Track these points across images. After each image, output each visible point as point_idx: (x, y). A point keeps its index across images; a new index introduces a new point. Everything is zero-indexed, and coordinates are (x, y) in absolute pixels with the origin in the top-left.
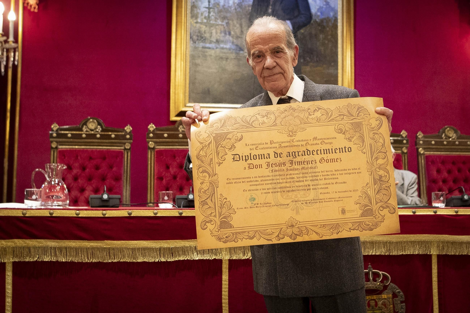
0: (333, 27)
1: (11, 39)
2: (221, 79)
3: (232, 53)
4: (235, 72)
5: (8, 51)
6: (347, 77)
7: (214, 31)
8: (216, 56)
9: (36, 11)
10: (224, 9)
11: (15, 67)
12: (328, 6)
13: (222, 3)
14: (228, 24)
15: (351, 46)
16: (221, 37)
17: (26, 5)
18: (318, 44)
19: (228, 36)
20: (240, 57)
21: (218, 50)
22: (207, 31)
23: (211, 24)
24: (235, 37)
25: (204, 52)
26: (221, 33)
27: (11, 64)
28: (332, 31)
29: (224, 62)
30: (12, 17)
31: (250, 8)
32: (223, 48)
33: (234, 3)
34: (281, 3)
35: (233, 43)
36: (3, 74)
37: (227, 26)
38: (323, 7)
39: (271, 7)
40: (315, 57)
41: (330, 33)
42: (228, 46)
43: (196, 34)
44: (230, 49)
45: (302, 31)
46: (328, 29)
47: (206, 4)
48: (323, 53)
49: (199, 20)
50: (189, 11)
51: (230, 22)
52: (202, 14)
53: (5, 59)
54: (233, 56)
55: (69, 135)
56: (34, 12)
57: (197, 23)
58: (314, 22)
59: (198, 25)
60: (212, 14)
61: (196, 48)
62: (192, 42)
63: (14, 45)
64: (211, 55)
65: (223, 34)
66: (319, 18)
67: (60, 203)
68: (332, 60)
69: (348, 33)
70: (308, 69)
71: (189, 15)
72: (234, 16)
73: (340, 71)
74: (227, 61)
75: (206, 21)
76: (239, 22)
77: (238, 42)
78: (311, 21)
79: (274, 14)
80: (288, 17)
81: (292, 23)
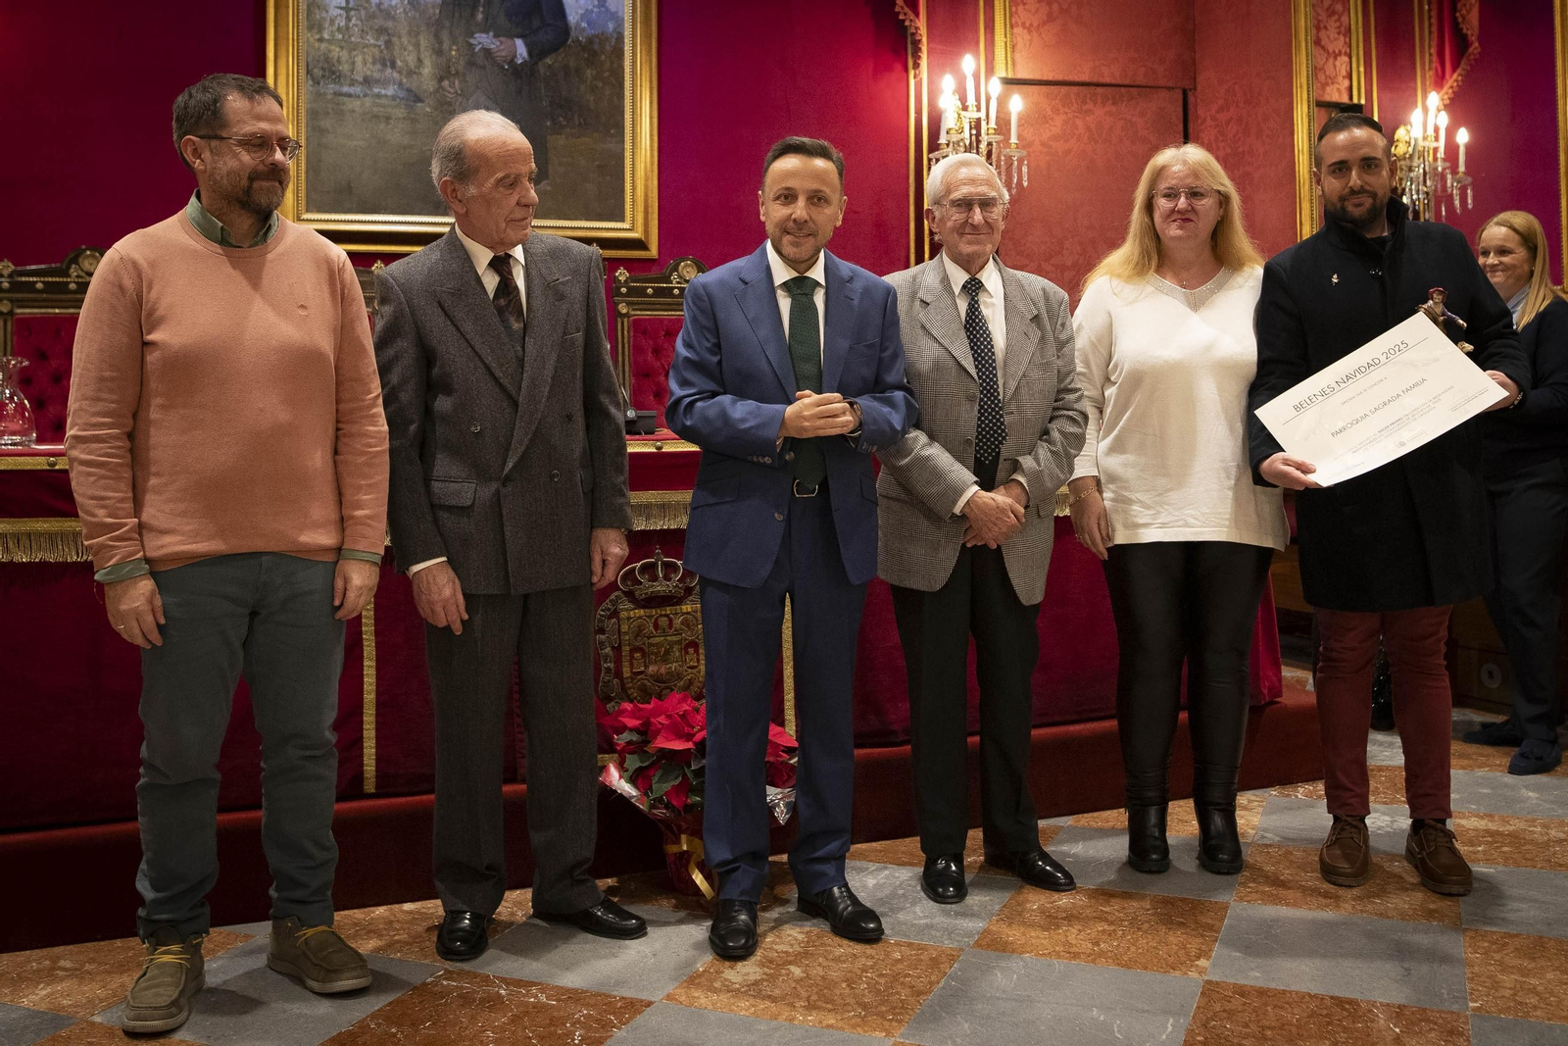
0: (613, 52)
2: (376, 161)
3: (399, 106)
6: (643, 159)
7: (359, 59)
8: (364, 114)
10: (381, 10)
12: (603, 9)
14: (389, 44)
15: (651, 91)
16: (374, 71)
18: (583, 88)
19: (389, 70)
20: (416, 114)
21: (367, 99)
22: (343, 59)
23: (351, 42)
24: (404, 73)
25: (338, 104)
26: (374, 63)
28: (612, 63)
29: (382, 126)
31: (437, 11)
32: (379, 96)
35: (400, 84)
37: (387, 47)
38: (592, 11)
39: (481, 9)
40: (576, 117)
42: (390, 91)
43: (320, 64)
44: (394, 98)
45: (548, 61)
46: (603, 57)
48: (592, 107)
49: (326, 36)
50: (302, 16)
51: (394, 39)
52: (332, 22)
54: (400, 112)
55: (40, 286)
57: (321, 40)
58: (573, 41)
59: (323, 46)
60: (354, 21)
61: (319, 95)
62: (311, 82)
64: (354, 111)
65: (378, 66)
66: (585, 34)
67: (17, 438)
68: (612, 123)
69: (646, 68)
70: (562, 142)
71: (304, 23)
72: (403, 28)
73: (628, 146)
74: (388, 123)
75: (340, 36)
76: (414, 40)
77: (412, 83)
78: (567, 40)
79: (489, 24)
80: (520, 30)
81: (526, 44)
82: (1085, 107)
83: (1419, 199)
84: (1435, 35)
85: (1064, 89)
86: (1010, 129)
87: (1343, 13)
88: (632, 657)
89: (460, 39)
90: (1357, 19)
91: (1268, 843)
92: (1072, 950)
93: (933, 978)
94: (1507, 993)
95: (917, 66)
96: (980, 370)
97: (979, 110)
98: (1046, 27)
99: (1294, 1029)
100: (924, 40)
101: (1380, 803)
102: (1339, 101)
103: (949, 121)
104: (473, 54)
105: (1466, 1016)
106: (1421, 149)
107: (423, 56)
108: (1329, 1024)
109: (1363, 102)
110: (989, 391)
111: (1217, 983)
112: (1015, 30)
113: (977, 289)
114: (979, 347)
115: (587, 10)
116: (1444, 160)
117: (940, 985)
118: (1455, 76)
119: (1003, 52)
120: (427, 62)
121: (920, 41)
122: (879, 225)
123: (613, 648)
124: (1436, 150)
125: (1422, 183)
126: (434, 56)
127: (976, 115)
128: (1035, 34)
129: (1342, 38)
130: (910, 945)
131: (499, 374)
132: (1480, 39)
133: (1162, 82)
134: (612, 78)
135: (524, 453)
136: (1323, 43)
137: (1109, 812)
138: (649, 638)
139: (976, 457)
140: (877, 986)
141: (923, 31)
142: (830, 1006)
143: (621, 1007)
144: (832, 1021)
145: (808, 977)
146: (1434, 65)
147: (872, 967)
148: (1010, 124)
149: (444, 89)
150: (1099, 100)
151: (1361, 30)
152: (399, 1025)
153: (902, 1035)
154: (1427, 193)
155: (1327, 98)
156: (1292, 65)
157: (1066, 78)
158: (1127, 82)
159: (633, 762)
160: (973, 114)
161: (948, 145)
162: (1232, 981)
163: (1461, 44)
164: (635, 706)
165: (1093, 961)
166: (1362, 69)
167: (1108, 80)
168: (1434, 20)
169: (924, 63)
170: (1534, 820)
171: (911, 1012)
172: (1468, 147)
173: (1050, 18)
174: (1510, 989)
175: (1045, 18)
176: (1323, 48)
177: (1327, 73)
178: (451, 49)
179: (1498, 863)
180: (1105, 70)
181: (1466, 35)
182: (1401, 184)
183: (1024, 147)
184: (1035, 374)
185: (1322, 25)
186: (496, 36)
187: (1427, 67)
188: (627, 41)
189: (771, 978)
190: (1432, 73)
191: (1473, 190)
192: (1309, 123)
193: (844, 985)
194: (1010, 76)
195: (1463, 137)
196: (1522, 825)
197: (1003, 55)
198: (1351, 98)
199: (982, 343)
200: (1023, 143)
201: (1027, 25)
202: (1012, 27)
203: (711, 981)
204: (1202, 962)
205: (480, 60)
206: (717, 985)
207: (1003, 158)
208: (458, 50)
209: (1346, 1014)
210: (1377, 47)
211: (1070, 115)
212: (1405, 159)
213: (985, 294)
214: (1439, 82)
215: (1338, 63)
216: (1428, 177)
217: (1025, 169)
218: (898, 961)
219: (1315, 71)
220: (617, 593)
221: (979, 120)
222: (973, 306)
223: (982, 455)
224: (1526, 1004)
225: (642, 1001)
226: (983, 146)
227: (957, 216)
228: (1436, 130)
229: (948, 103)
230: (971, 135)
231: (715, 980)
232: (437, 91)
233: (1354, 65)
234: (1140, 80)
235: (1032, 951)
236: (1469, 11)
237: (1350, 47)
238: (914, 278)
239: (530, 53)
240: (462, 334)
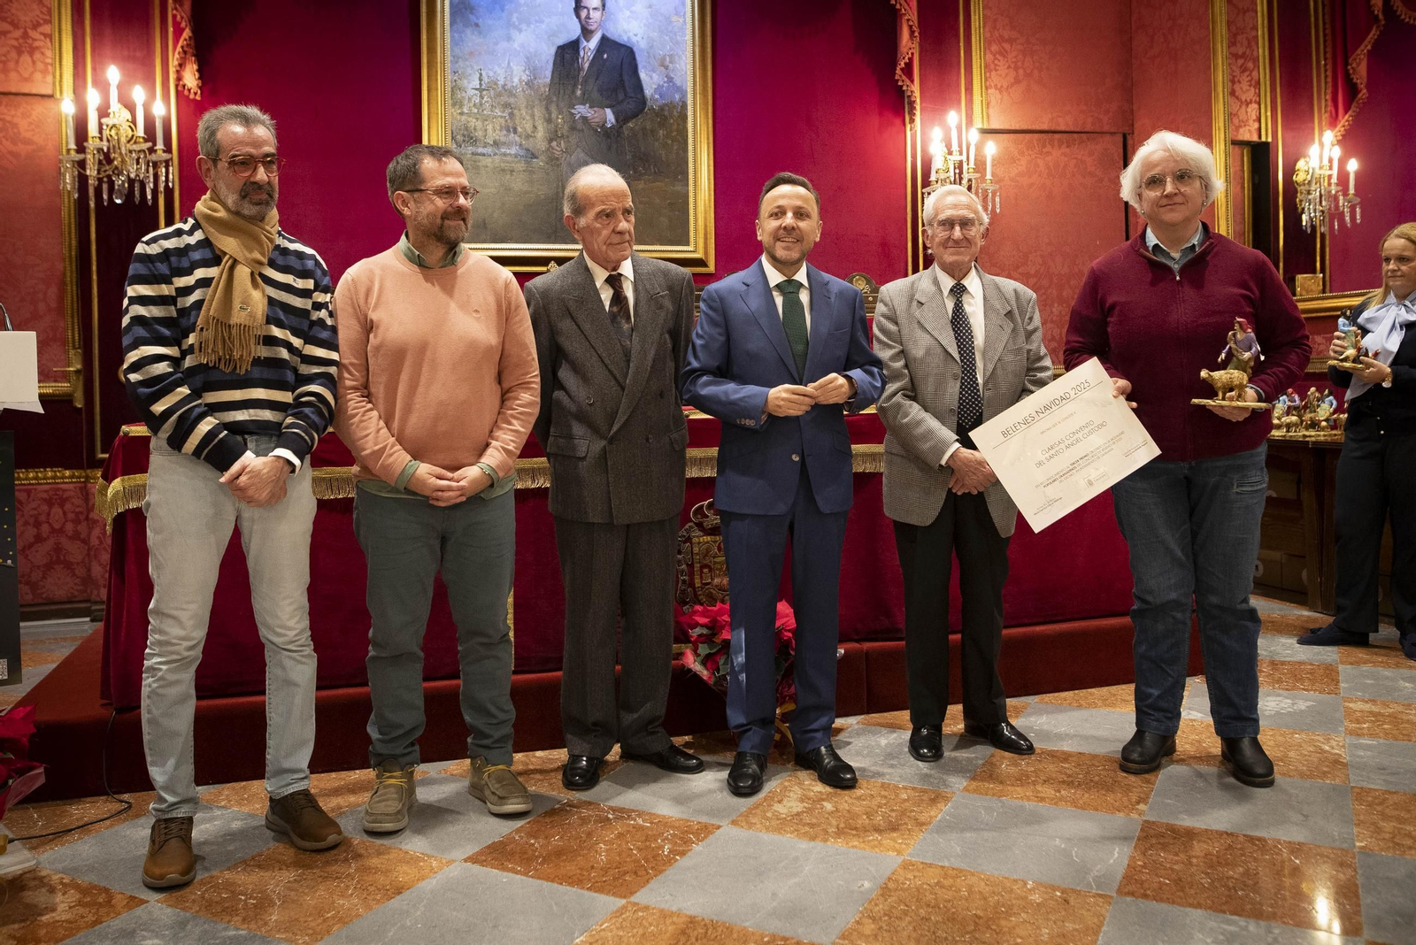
0: (679, 117)
1: (160, 146)
2: (503, 204)
3: (519, 162)
4: (526, 193)
5: (155, 165)
6: (703, 198)
7: (490, 127)
8: (495, 168)
9: (198, 98)
10: (506, 90)
11: (169, 192)
12: (671, 84)
13: (501, 83)
14: (512, 115)
15: (708, 147)
16: (501, 136)
17: (180, 88)
18: (657, 145)
19: (512, 135)
20: (533, 168)
21: (496, 157)
22: (478, 128)
23: (484, 115)
24: (523, 136)
25: (475, 161)
26: (501, 130)
27: (162, 187)
28: (678, 125)
29: (508, 176)
30: (159, 110)
31: (547, 90)
32: (505, 155)
33: (520, 81)
34: (597, 79)
35: (521, 145)
36: (150, 203)
37: (511, 118)
38: (662, 86)
39: (580, 87)
40: (652, 167)
41: (675, 127)
42: (513, 151)
43: (462, 132)
44: (516, 156)
45: (630, 125)
46: (672, 121)
47: (476, 83)
48: (664, 159)
49: (465, 110)
50: (448, 95)
51: (515, 111)
52: (470, 99)
53: (152, 180)
54: (521, 166)
56: (194, 100)
57: (462, 114)
59: (464, 118)
60: (485, 99)
63: (166, 156)
64: (487, 166)
65: (504, 132)
66: (658, 104)
68: (679, 170)
69: (704, 128)
70: (641, 186)
71: (449, 102)
72: (522, 103)
73: (691, 188)
74: (512, 175)
75: (476, 111)
76: (530, 112)
77: (529, 144)
78: (644, 109)
79: (585, 98)
80: (608, 102)
81: (614, 113)
82: (1045, 150)
83: (1316, 216)
84: (1330, 85)
85: (1028, 136)
86: (985, 169)
87: (1253, 70)
88: (702, 572)
89: (565, 110)
90: (1265, 74)
91: (1193, 718)
92: (1039, 795)
93: (932, 813)
94: (1387, 836)
95: (912, 121)
96: (962, 355)
97: (961, 154)
98: (1013, 88)
99: (1214, 859)
100: (918, 101)
101: (1283, 689)
102: (1250, 139)
103: (937, 163)
104: (574, 121)
105: (1354, 853)
106: (1316, 176)
107: (537, 124)
108: (1242, 855)
109: (1270, 140)
110: (968, 371)
111: (1154, 822)
112: (989, 91)
113: (961, 292)
114: (962, 338)
115: (659, 85)
116: (1337, 184)
117: (938, 819)
118: (1347, 117)
119: (980, 109)
120: (540, 128)
121: (914, 102)
122: (884, 245)
123: (687, 565)
124: (1330, 177)
125: (1318, 204)
126: (545, 123)
127: (959, 158)
128: (1005, 93)
129: (1253, 89)
130: (914, 789)
131: (607, 361)
132: (1368, 87)
133: (1106, 128)
134: (678, 137)
135: (627, 420)
136: (1237, 94)
137: (1067, 693)
138: (714, 558)
139: (958, 421)
140: (890, 819)
141: (917, 94)
142: (854, 832)
143: (698, 829)
144: (856, 843)
145: (837, 810)
146: (1329, 109)
147: (885, 804)
148: (986, 165)
149: (553, 149)
150: (1056, 143)
151: (1268, 83)
152: (536, 838)
153: (910, 855)
154: (1323, 212)
155: (1240, 138)
156: (1211, 112)
157: (1030, 128)
158: (1078, 130)
159: (704, 650)
160: (956, 157)
161: (937, 182)
162: (1164, 821)
163: (1352, 91)
164: (705, 608)
165: (1056, 804)
166: (1269, 114)
167: (1063, 128)
168: (1329, 73)
169: (918, 118)
170: (1410, 705)
171: (915, 838)
172: (1357, 174)
173: (1017, 81)
174: (1390, 833)
175: (1013, 81)
176: (1237, 98)
177: (1241, 118)
178: (558, 118)
179: (1380, 738)
180: (1060, 120)
181: (1356, 83)
182: (1301, 205)
183: (996, 183)
184: (1009, 358)
185: (1236, 80)
186: (590, 107)
187: (1323, 110)
188: (690, 108)
189: (809, 811)
190: (1327, 115)
191: (1360, 208)
192: (1226, 158)
193: (865, 817)
194: (985, 127)
195: (1353, 165)
196: (1400, 709)
197: (980, 111)
198: (1260, 137)
199: (964, 334)
200: (997, 179)
201: (999, 87)
202: (987, 88)
203: (765, 812)
204: (1141, 807)
205: (580, 126)
206: (769, 815)
207: (980, 191)
208: (563, 118)
209: (1256, 848)
210: (1281, 96)
211: (1033, 157)
212: (1304, 184)
213: (969, 296)
214: (1333, 122)
215: (1249, 110)
216: (1323, 199)
217: (997, 199)
218: (905, 800)
219: (1231, 116)
220: (690, 524)
221: (961, 163)
222: (958, 305)
223: (963, 421)
224: (1403, 845)
225: (713, 825)
226: (965, 182)
227: (941, 234)
228: (1331, 161)
229: (937, 151)
230: (955, 174)
231: (767, 811)
232: (548, 149)
233: (1263, 111)
234: (1088, 128)
235: (1008, 795)
236: (1358, 65)
237: (1259, 96)
238: (913, 283)
239: (617, 120)
240: (582, 331)
